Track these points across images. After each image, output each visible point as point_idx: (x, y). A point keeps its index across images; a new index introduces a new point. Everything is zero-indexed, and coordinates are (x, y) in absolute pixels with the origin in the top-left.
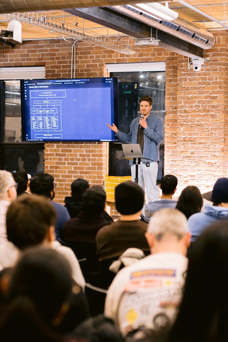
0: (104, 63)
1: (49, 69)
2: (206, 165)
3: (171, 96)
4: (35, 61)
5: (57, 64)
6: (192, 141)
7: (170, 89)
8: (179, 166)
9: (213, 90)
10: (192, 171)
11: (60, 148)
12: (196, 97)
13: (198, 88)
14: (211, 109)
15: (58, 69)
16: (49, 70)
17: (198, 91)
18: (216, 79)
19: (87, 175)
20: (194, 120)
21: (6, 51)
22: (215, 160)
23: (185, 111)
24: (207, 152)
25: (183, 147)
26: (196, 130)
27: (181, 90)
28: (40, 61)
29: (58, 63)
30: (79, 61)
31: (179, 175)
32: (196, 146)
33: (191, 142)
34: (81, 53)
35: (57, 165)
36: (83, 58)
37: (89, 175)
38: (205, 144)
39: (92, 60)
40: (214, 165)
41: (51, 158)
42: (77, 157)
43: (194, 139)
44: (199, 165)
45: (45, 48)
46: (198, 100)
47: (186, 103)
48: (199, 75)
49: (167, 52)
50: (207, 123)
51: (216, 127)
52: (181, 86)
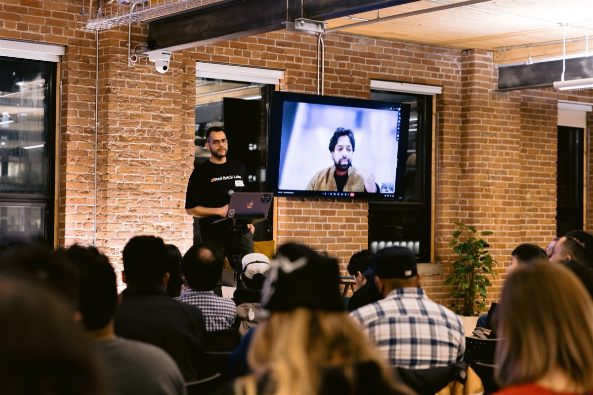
3: (77, 110)
6: (132, 189)
7: (76, 96)
8: (110, 234)
9: (165, 107)
12: (139, 116)
13: (143, 100)
14: (162, 137)
17: (142, 106)
18: (170, 88)
20: (136, 154)
22: (169, 221)
23: (122, 139)
24: (156, 209)
25: (119, 200)
26: (139, 171)
27: (117, 102)
31: (112, 249)
32: (138, 199)
33: (131, 192)
38: (154, 196)
40: (166, 230)
43: (135, 187)
44: (143, 231)
46: (142, 120)
47: (123, 124)
48: (144, 78)
49: (69, 29)
50: (156, 160)
51: (169, 167)
52: (114, 94)
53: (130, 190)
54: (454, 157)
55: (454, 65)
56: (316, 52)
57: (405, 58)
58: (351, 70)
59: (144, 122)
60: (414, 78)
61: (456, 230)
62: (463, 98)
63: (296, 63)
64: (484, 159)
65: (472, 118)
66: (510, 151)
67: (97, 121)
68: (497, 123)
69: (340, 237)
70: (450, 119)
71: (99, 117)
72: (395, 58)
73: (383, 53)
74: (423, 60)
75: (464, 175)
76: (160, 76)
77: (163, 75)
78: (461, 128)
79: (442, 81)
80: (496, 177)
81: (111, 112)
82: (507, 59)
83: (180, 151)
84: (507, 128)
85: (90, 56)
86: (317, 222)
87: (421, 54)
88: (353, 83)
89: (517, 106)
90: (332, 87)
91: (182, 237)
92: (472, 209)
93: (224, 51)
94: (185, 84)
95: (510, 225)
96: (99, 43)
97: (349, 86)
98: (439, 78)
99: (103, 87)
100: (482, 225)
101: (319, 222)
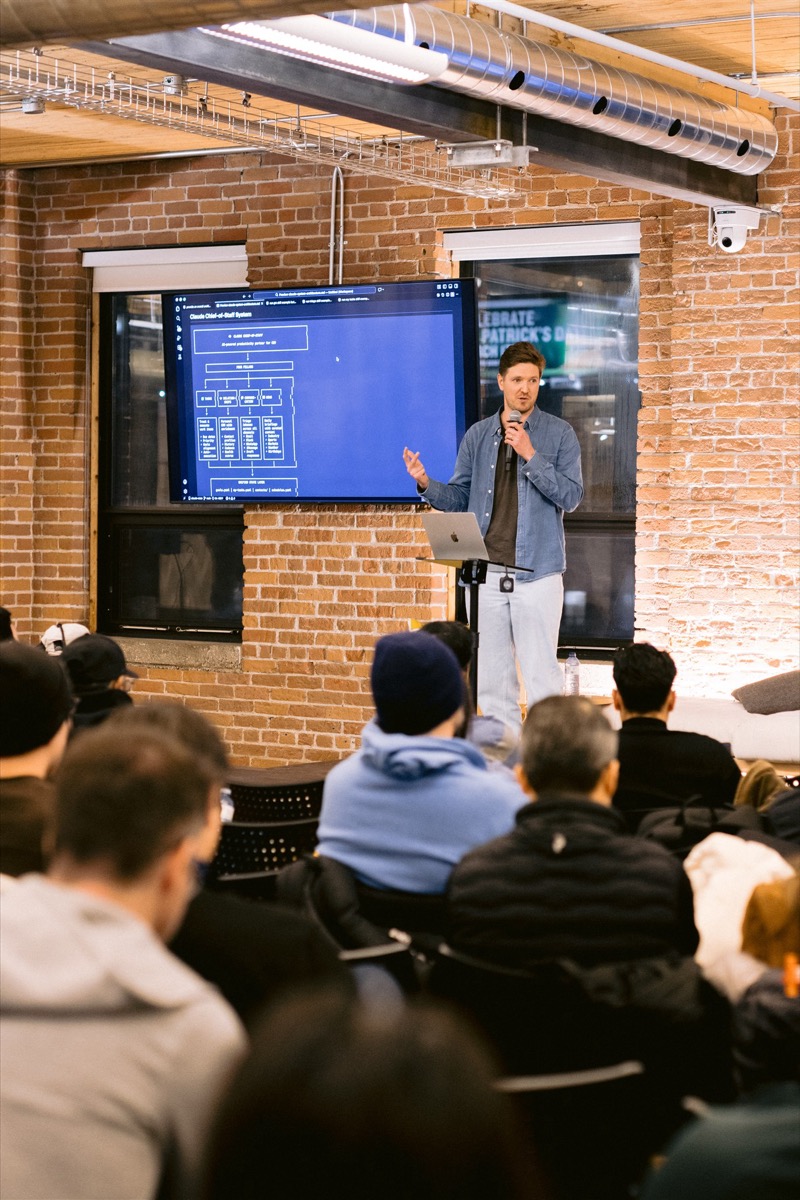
0: (435, 229)
1: (259, 254)
2: (771, 587)
3: (657, 344)
4: (213, 228)
5: (284, 237)
6: (721, 500)
7: (655, 317)
8: (677, 590)
9: (793, 321)
10: (722, 607)
11: (293, 528)
12: (734, 346)
13: (743, 313)
14: (785, 386)
15: (286, 253)
16: (260, 258)
17: (742, 325)
19: (382, 619)
20: (729, 425)
21: (123, 193)
23: (700, 397)
24: (773, 540)
25: (693, 523)
26: (736, 461)
27: (686, 321)
28: (231, 227)
29: (290, 230)
30: (354, 223)
31: (680, 622)
32: (734, 519)
33: (719, 505)
34: (364, 197)
35: (286, 586)
36: (369, 213)
37: (387, 619)
38: (767, 513)
39: (398, 220)
41: (266, 560)
42: (350, 558)
43: (727, 495)
44: (744, 586)
45: (247, 183)
46: (740, 355)
47: (701, 366)
50: (771, 436)
52: (683, 306)
53: (717, 502)
59: (745, 358)
81: (676, 345)
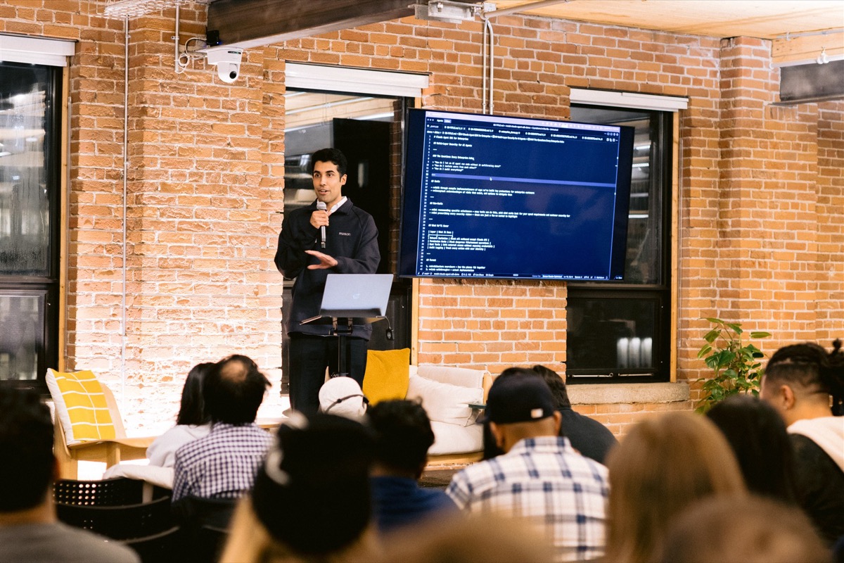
2: (219, 334)
3: (94, 142)
6: (182, 268)
7: (93, 120)
8: (147, 338)
9: (234, 136)
10: (182, 350)
12: (193, 151)
13: (199, 126)
14: (229, 184)
17: (198, 136)
18: (242, 106)
20: (188, 211)
22: (241, 318)
23: (165, 187)
24: (221, 299)
25: (161, 285)
26: (193, 238)
27: (157, 129)
31: (150, 363)
32: (192, 283)
33: (181, 272)
38: (216, 278)
40: (236, 332)
43: (186, 264)
44: (200, 334)
46: (197, 158)
47: (167, 164)
48: (200, 91)
49: (82, 14)
50: (220, 221)
51: (241, 232)
52: (153, 116)
53: (178, 269)
54: (708, 211)
55: (709, 63)
56: (481, 44)
57: (628, 52)
58: (539, 73)
59: (200, 161)
60: (642, 85)
61: (711, 329)
62: (724, 115)
63: (448, 63)
64: (757, 214)
65: (736, 149)
66: (800, 201)
67: (127, 160)
68: (778, 156)
69: (520, 341)
70: (702, 149)
71: (129, 153)
72: (611, 53)
73: (591, 45)
74: (656, 56)
75: (725, 241)
76: (227, 87)
77: (232, 85)
78: (720, 164)
79: (689, 89)
80: (775, 243)
81: (147, 146)
82: (793, 52)
83: (259, 207)
84: (796, 164)
85: (114, 56)
86: (482, 317)
87: (653, 45)
88: (541, 94)
89: (811, 128)
90: (506, 101)
91: (264, 343)
92: (736, 295)
93: (331, 45)
94: (267, 100)
95: (800, 321)
96: (130, 37)
97: (535, 98)
98: (683, 83)
99: (135, 105)
100: (753, 320)
101: (486, 317)
